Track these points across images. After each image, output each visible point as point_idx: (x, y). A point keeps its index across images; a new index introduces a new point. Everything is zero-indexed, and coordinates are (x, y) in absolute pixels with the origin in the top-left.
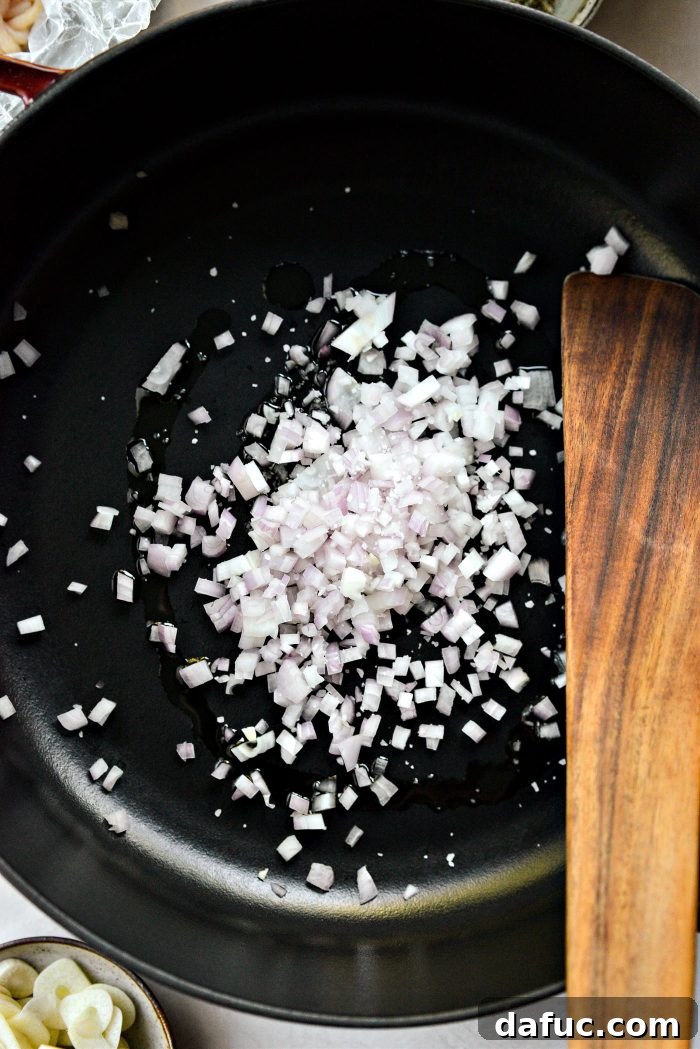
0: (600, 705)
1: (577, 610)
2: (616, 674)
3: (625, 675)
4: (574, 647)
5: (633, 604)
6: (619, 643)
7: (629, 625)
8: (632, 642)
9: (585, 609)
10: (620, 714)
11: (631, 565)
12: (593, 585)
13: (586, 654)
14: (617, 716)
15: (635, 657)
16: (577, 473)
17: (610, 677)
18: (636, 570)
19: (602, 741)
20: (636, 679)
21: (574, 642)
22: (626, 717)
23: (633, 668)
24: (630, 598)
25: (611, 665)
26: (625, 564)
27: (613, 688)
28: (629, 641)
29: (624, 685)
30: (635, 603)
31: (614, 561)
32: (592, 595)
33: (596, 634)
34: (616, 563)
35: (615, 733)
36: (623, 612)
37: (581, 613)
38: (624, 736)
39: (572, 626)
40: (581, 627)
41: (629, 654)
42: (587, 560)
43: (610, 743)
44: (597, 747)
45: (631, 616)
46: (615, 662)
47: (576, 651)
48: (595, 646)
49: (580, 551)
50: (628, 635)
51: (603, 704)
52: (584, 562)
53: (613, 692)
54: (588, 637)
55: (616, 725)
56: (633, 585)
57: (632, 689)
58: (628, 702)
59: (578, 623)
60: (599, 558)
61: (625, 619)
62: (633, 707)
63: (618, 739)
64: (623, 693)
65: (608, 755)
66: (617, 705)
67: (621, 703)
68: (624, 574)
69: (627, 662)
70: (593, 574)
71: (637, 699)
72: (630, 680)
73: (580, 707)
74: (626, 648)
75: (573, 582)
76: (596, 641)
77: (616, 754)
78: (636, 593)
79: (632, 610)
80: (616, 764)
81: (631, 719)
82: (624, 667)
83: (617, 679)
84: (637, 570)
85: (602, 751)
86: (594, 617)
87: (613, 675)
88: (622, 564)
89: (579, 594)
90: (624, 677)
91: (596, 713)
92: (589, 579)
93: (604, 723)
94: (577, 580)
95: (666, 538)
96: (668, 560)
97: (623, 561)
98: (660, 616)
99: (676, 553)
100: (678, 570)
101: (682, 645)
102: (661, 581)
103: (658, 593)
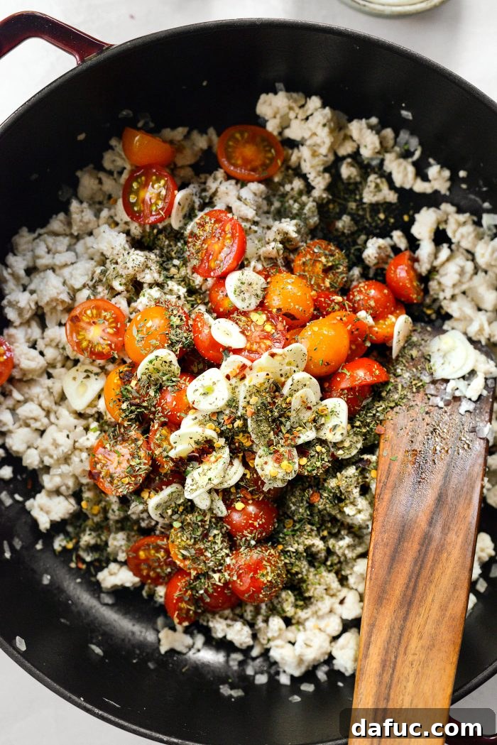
0: (382, 649)
1: (373, 577)
2: (396, 627)
3: (402, 628)
4: (369, 604)
5: (414, 576)
6: (401, 604)
7: (410, 592)
8: (410, 604)
9: (380, 576)
10: (396, 657)
11: (416, 546)
12: (387, 558)
13: (377, 609)
14: (393, 659)
15: (412, 616)
16: (385, 473)
17: (392, 629)
18: (419, 551)
19: (381, 675)
20: (410, 632)
21: (369, 600)
22: (399, 660)
23: (408, 624)
24: (413, 572)
25: (394, 619)
26: (412, 546)
27: (393, 637)
28: (409, 602)
29: (401, 635)
31: (404, 542)
32: (385, 565)
33: (385, 596)
34: (406, 544)
35: (391, 671)
36: (406, 581)
37: (376, 579)
38: (396, 674)
39: (369, 588)
40: (375, 589)
41: (407, 613)
42: (385, 540)
43: (386, 678)
44: (377, 679)
45: (412, 585)
46: (396, 618)
47: (370, 607)
48: (384, 604)
49: (381, 533)
50: (408, 598)
51: (384, 648)
52: (383, 541)
53: (392, 640)
54: (379, 597)
55: (392, 665)
56: (416, 561)
57: (406, 640)
58: (402, 650)
59: (373, 586)
60: (394, 538)
61: (407, 587)
62: (405, 653)
63: (392, 675)
64: (400, 642)
65: (383, 687)
66: (394, 650)
67: (397, 649)
68: (411, 553)
69: (405, 619)
70: (388, 550)
71: (409, 647)
72: (406, 633)
73: (368, 648)
74: (406, 608)
75: (373, 554)
76: (385, 601)
77: (389, 687)
78: (417, 568)
79: (413, 580)
80: (389, 695)
81: (403, 662)
82: (402, 622)
83: (396, 631)
85: (380, 683)
86: (386, 582)
87: (394, 628)
88: (409, 545)
89: (377, 565)
90: (402, 630)
91: (379, 655)
92: (385, 554)
93: (384, 664)
94: (376, 554)
95: (443, 528)
96: (443, 546)
97: (410, 543)
98: (432, 587)
99: (449, 541)
100: (449, 554)
101: (446, 610)
102: (436, 561)
103: (433, 570)
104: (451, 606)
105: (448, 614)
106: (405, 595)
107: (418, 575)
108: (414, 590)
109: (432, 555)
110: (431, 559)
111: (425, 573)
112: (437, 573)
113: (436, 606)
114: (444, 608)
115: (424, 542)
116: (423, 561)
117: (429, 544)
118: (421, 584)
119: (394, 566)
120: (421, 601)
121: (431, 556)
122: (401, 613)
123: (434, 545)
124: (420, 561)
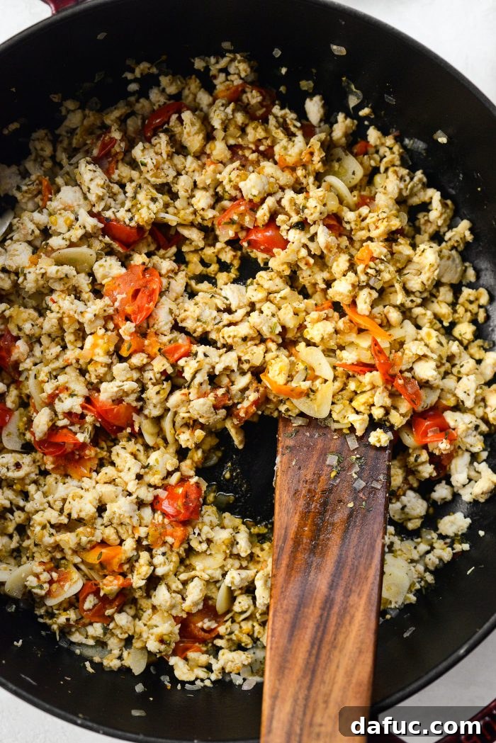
0: (286, 723)
1: (274, 646)
2: (301, 697)
3: (307, 698)
4: (270, 675)
5: (317, 642)
6: (304, 672)
7: (313, 659)
8: (314, 672)
9: (281, 644)
10: (301, 730)
11: (317, 611)
12: (287, 626)
13: (279, 680)
14: (298, 731)
15: (316, 683)
17: (296, 700)
20: (315, 702)
21: (270, 670)
22: (305, 733)
23: (313, 693)
24: (315, 638)
25: (297, 690)
26: (313, 612)
27: (297, 708)
28: (312, 670)
29: (306, 707)
30: (318, 644)
31: (304, 607)
32: (286, 634)
33: (287, 665)
34: (306, 610)
36: (309, 649)
37: (277, 648)
39: (270, 658)
40: (277, 659)
41: (311, 682)
42: (284, 607)
45: (314, 652)
46: (300, 688)
47: (272, 678)
48: (286, 674)
50: (311, 667)
52: (282, 608)
53: (297, 712)
54: (281, 667)
55: (297, 739)
56: (318, 628)
57: (311, 710)
58: (308, 720)
59: (275, 656)
60: (294, 604)
61: (310, 653)
62: (311, 724)
64: (305, 713)
66: (299, 722)
67: (302, 721)
68: (312, 618)
69: (309, 688)
70: (288, 617)
71: (315, 719)
72: (311, 703)
73: (272, 723)
74: (309, 677)
76: (287, 671)
78: (319, 634)
79: (316, 647)
81: (309, 734)
82: (306, 692)
83: (301, 702)
84: (321, 616)
86: (286, 651)
87: (298, 698)
88: (310, 611)
89: (277, 633)
90: (306, 700)
91: (283, 728)
92: (285, 622)
94: (276, 621)
95: (345, 591)
96: (345, 609)
97: (311, 608)
98: (336, 653)
99: (352, 603)
100: (352, 617)
101: (352, 676)
102: (339, 625)
103: (336, 635)
104: (356, 672)
105: (354, 681)
106: (308, 663)
107: (321, 641)
108: (318, 657)
109: (335, 618)
110: (334, 623)
111: (329, 638)
112: (341, 638)
113: (341, 672)
114: (349, 674)
115: (326, 606)
116: (325, 627)
117: (331, 608)
118: (324, 651)
119: (296, 633)
120: (325, 669)
121: (333, 620)
122: (305, 683)
123: (336, 609)
124: (322, 627)
